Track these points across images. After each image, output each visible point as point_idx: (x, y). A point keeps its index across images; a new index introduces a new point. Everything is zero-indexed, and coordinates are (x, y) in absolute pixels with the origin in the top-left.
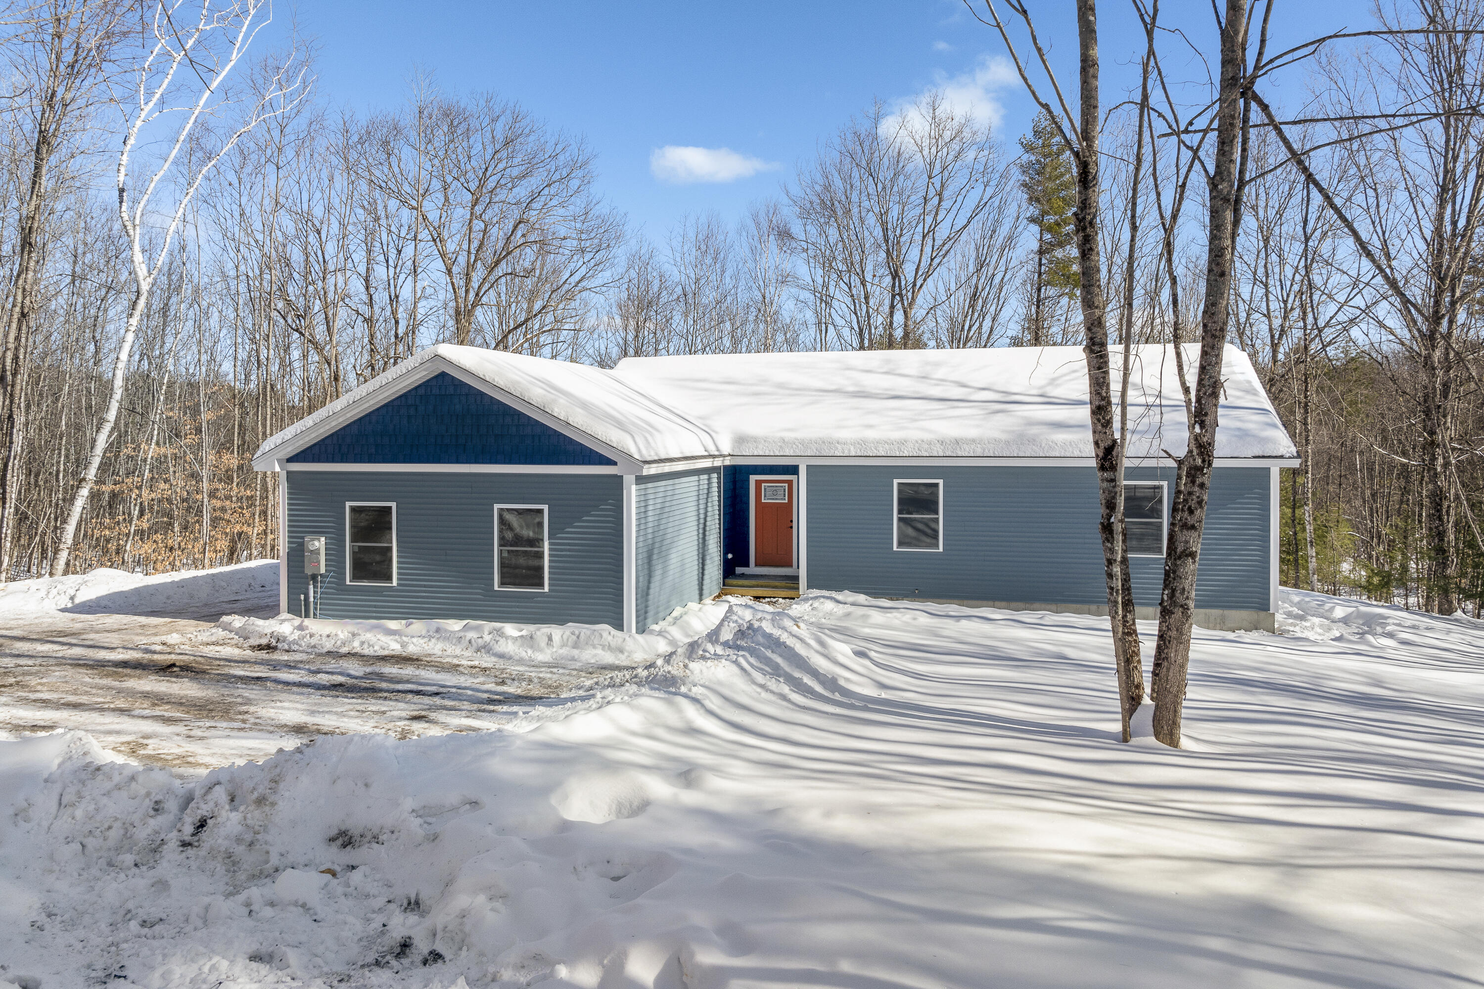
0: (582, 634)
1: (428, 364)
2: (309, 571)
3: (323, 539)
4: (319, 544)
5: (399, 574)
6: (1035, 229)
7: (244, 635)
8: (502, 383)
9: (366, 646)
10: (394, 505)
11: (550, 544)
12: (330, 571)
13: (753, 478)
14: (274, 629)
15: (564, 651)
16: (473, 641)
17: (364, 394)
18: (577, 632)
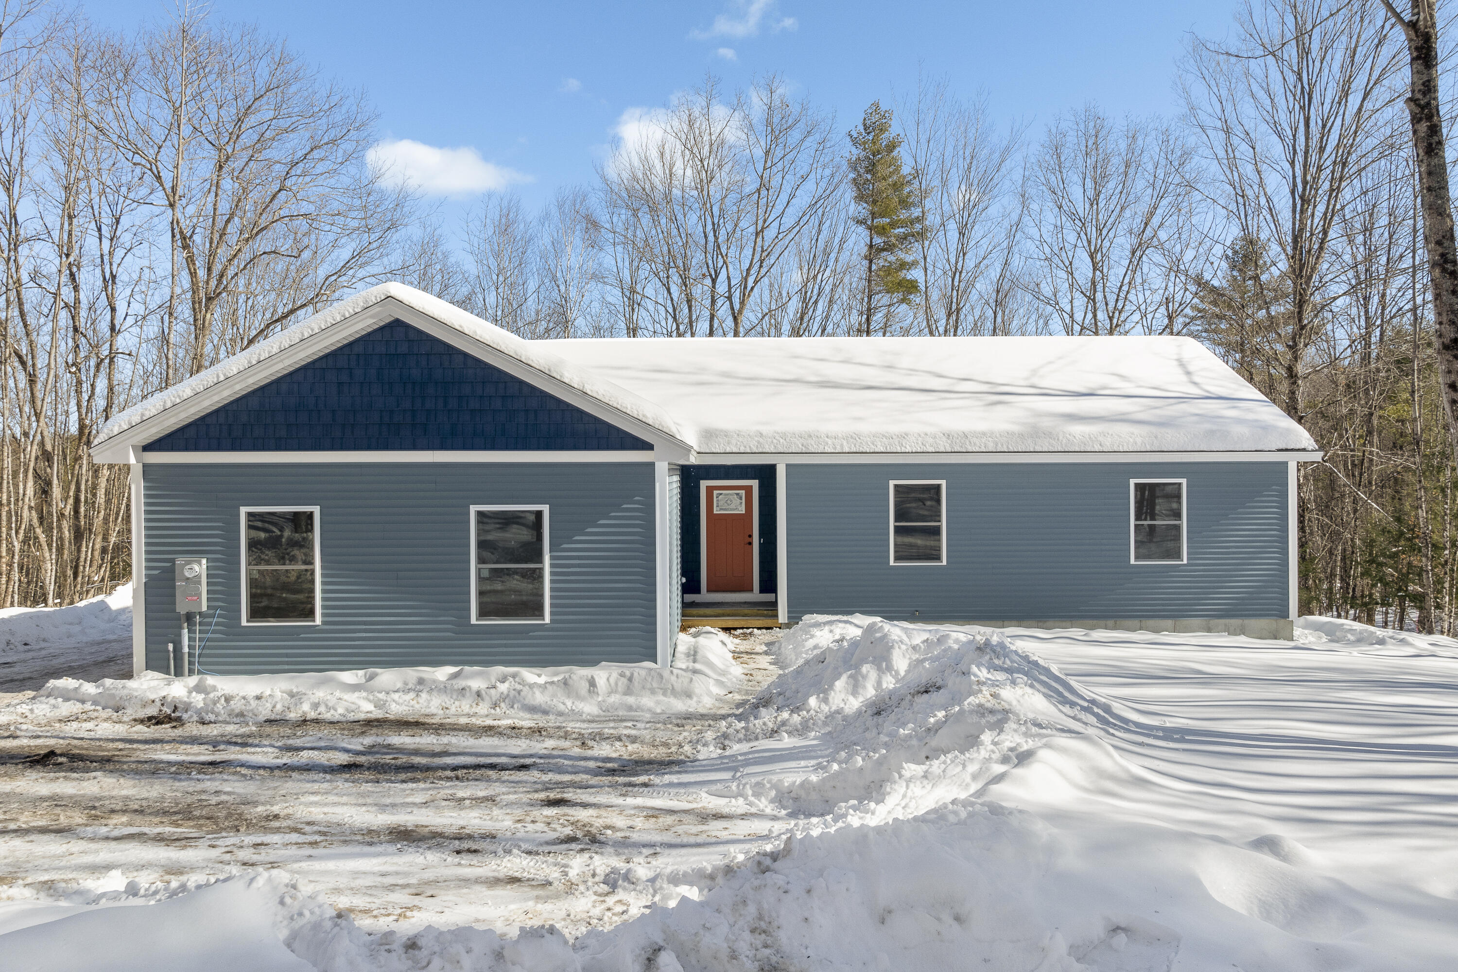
0: (636, 674)
1: (377, 309)
2: (182, 608)
3: (204, 561)
4: (200, 568)
5: (324, 607)
6: (862, 230)
7: (112, 703)
8: (487, 337)
9: (322, 709)
10: (316, 510)
11: (552, 558)
12: (216, 608)
13: (704, 484)
14: (163, 694)
15: (614, 699)
16: (483, 693)
17: (275, 350)
18: (628, 673)
